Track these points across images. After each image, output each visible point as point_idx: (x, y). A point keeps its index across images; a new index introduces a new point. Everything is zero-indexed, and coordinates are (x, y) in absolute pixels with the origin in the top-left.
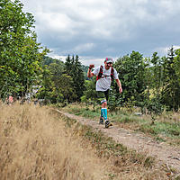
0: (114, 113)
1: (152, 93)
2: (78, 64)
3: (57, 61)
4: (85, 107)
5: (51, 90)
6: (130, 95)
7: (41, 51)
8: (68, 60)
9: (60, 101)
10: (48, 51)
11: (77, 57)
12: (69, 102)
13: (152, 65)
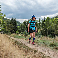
0: (26, 37)
1: (38, 31)
2: (15, 21)
3: (8, 19)
4: (17, 35)
5: (6, 29)
7: (2, 16)
8: (12, 19)
9: (9, 33)
10: (5, 16)
11: (15, 18)
13: (39, 22)
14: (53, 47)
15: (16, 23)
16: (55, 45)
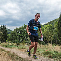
0: (18, 46)
2: (5, 28)
4: (8, 44)
6: (24, 39)
11: (5, 26)
12: (2, 42)
14: (47, 56)
15: (6, 30)
16: (48, 53)
